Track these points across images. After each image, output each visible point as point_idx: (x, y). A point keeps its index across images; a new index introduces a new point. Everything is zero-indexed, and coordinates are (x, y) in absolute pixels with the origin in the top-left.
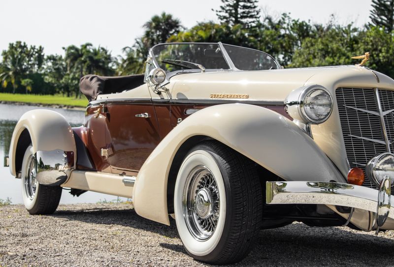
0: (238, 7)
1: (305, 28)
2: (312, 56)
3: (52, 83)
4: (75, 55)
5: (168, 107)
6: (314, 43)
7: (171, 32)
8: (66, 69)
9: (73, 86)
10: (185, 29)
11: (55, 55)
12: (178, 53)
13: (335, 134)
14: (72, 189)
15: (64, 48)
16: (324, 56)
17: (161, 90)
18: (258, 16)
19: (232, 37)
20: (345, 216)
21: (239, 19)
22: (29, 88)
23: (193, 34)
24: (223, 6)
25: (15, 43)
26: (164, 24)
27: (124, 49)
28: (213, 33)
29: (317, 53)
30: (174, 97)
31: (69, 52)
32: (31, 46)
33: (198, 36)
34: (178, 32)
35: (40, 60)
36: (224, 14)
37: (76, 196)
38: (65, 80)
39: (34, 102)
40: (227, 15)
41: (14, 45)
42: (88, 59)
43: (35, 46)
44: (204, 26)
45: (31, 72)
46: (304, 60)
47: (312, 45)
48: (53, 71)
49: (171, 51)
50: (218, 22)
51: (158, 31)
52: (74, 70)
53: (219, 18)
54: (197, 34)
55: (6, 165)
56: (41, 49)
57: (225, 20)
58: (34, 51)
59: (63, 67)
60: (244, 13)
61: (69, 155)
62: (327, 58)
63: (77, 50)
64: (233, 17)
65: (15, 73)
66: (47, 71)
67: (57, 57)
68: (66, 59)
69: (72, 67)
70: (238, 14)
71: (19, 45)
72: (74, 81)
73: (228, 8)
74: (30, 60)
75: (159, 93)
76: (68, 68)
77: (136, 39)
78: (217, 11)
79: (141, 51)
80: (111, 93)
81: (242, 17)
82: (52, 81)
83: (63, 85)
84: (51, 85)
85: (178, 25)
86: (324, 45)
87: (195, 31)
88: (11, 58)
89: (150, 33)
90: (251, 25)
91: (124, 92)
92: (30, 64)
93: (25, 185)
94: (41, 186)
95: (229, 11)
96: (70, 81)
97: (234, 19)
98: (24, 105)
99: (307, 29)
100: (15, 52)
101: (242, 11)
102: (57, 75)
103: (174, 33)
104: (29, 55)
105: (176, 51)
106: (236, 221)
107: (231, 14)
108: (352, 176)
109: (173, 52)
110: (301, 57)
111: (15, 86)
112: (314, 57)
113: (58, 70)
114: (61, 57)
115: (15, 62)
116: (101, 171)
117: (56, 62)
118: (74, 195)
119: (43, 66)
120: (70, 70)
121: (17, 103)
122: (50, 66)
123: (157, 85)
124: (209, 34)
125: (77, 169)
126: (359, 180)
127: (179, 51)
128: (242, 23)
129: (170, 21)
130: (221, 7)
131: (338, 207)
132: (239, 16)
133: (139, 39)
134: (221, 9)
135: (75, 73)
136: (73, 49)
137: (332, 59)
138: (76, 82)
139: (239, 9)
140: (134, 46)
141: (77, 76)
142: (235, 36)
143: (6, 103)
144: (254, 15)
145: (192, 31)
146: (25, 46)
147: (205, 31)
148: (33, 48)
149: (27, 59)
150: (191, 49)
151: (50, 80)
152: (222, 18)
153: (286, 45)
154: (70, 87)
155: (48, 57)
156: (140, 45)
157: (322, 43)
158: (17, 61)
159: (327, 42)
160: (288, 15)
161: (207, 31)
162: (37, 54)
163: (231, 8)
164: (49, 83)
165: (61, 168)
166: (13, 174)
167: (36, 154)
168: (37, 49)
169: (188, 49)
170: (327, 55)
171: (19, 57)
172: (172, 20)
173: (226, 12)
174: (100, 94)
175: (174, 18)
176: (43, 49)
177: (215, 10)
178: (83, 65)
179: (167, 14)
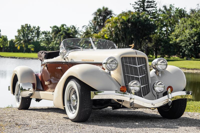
0: (144, 2)
1: (183, 12)
2: (185, 28)
3: (45, 47)
4: (57, 31)
5: (68, 65)
6: (186, 21)
7: (108, 17)
8: (52, 38)
9: (56, 48)
10: (115, 15)
11: (46, 31)
12: (111, 29)
13: (121, 74)
14: (36, 99)
15: (51, 27)
16: (192, 28)
17: (65, 58)
18: (156, 6)
19: (141, 19)
20: (120, 103)
21: (145, 9)
22: (33, 49)
23: (119, 18)
24: (136, 2)
25: (24, 25)
26: (104, 13)
27: (83, 27)
28: (130, 17)
29: (188, 26)
30: (70, 61)
31: (54, 29)
32: (33, 26)
33: (122, 19)
34: (111, 17)
35: (38, 34)
36: (137, 6)
37: (38, 102)
38: (51, 45)
39: (35, 58)
40: (139, 7)
41: (24, 26)
42: (64, 33)
43: (35, 26)
44: (125, 14)
45: (33, 40)
46: (181, 31)
47: (185, 22)
48: (45, 40)
49: (107, 28)
50: (133, 11)
51: (101, 17)
52: (57, 39)
53: (134, 8)
54: (121, 18)
55: (9, 90)
56: (39, 28)
57: (138, 9)
58: (35, 29)
59: (50, 37)
60: (148, 5)
61: (34, 85)
62: (193, 29)
63: (58, 28)
64: (142, 8)
65: (25, 42)
66: (42, 40)
67: (47, 32)
68: (52, 33)
69: (55, 38)
70: (145, 6)
71: (26, 26)
72: (56, 45)
73: (139, 3)
74: (32, 34)
75: (65, 59)
76: (53, 38)
77: (89, 21)
78: (133, 5)
79: (92, 27)
80: (48, 59)
81: (147, 7)
82: (45, 45)
83: (51, 47)
84: (44, 47)
85: (111, 13)
86: (192, 22)
87: (120, 16)
88: (22, 34)
89: (96, 18)
90: (152, 12)
91: (54, 58)
92: (33, 36)
93: (17, 98)
94: (22, 98)
95: (139, 5)
96: (54, 45)
97: (142, 9)
98: (29, 59)
99: (184, 13)
100: (25, 30)
101: (147, 4)
102: (47, 42)
103: (109, 17)
104: (32, 32)
105: (110, 28)
106: (83, 106)
107: (141, 6)
108: (121, 89)
109: (109, 28)
110: (179, 29)
111: (25, 49)
112: (186, 29)
113: (48, 39)
114: (50, 32)
115: (25, 36)
116: (46, 91)
117: (47, 35)
118: (37, 102)
119: (40, 37)
120: (54, 39)
121: (26, 58)
122: (44, 37)
123: (63, 56)
124: (128, 18)
125: (37, 90)
126: (124, 90)
127: (112, 27)
128: (147, 11)
129: (107, 11)
130: (135, 2)
131: (118, 100)
132: (145, 7)
133: (91, 21)
134: (135, 4)
135: (57, 41)
136: (55, 28)
137: (196, 29)
138: (58, 46)
139: (145, 3)
140: (89, 25)
141: (58, 42)
142: (142, 18)
143: (20, 58)
144: (153, 6)
145: (118, 16)
146: (30, 27)
147: (126, 16)
148: (34, 28)
149: (31, 34)
150: (119, 26)
151: (44, 44)
152: (136, 8)
153: (172, 22)
154: (54, 48)
155: (42, 32)
156: (92, 25)
157: (191, 21)
158: (26, 35)
159: (193, 20)
160: (173, 5)
161: (127, 16)
162: (36, 31)
163: (141, 3)
164: (43, 46)
165: (30, 90)
166: (12, 93)
167: (20, 84)
168: (36, 28)
169: (117, 26)
170: (193, 27)
171: (27, 32)
172: (108, 10)
173: (138, 5)
174: (45, 59)
175: (109, 9)
176: (40, 28)
177: (132, 4)
178: (61, 36)
179: (105, 7)
